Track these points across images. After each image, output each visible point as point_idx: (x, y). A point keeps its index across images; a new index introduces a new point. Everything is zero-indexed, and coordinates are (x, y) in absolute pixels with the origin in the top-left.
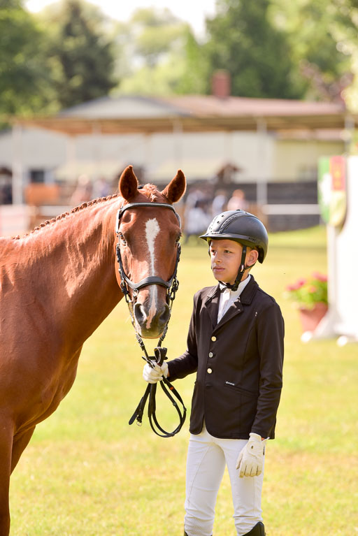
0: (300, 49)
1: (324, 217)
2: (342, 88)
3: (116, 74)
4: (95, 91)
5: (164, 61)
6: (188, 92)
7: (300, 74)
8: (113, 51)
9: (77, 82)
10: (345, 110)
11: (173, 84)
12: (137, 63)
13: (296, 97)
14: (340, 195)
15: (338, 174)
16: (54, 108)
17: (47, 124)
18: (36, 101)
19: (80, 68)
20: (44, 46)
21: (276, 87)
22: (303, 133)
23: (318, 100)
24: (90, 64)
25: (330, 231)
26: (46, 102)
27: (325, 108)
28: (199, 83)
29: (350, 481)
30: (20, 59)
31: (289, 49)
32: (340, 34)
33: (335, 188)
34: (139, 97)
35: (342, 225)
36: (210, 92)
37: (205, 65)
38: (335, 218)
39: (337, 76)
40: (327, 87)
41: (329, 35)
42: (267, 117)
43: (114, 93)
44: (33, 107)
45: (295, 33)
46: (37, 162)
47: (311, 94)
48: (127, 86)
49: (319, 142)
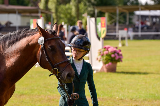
2: (38, 3)
10: (39, 8)
13: (26, 5)
22: (28, 14)
23: (32, 6)
27: (33, 8)
29: (36, 101)
33: (34, 27)
40: (34, 3)
42: (18, 10)
47: (30, 5)
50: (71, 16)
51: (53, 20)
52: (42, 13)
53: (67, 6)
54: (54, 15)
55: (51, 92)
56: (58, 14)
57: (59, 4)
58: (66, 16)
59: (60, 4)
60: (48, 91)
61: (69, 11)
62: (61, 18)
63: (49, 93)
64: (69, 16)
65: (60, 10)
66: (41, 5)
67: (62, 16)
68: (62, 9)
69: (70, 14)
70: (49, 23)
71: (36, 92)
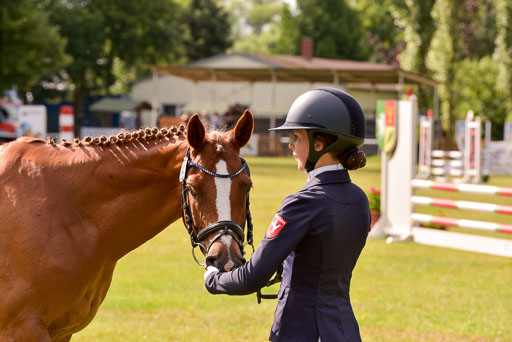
0: (367, 23)
1: (380, 147)
2: (398, 53)
3: (231, 37)
4: (214, 49)
5: (267, 28)
6: (283, 52)
7: (367, 41)
8: (229, 20)
9: (201, 42)
10: (400, 69)
11: (272, 46)
12: (248, 31)
13: (363, 59)
14: (391, 129)
15: (390, 114)
16: (183, 60)
17: (178, 72)
18: (171, 56)
19: (204, 32)
20: (178, 15)
21: (348, 51)
22: (367, 86)
23: (378, 61)
24: (212, 30)
25: (384, 156)
26: (178, 56)
27: (383, 67)
28: (292, 47)
30: (161, 23)
31: (359, 23)
32: (396, 14)
33: (388, 124)
34: (246, 54)
35: (393, 152)
36: (298, 53)
37: (296, 33)
38: (388, 147)
39: (393, 44)
40: (386, 52)
41: (388, 13)
42: (340, 71)
43: (229, 51)
44: (168, 61)
45: (364, 11)
46: (170, 100)
47: (373, 58)
48: (238, 46)
49: (377, 91)
50: (494, 94)
51: (440, 102)
52: (407, 81)
53: (484, 63)
54: (441, 91)
55: (434, 322)
56: (455, 87)
57: (458, 56)
58: (479, 93)
59: (463, 57)
60: (428, 317)
61: (489, 78)
62: (461, 98)
63: (431, 325)
64: (486, 94)
65: (460, 74)
66: (407, 61)
67: (467, 92)
68: (467, 73)
69: (491, 87)
70: (430, 112)
71: (391, 320)
